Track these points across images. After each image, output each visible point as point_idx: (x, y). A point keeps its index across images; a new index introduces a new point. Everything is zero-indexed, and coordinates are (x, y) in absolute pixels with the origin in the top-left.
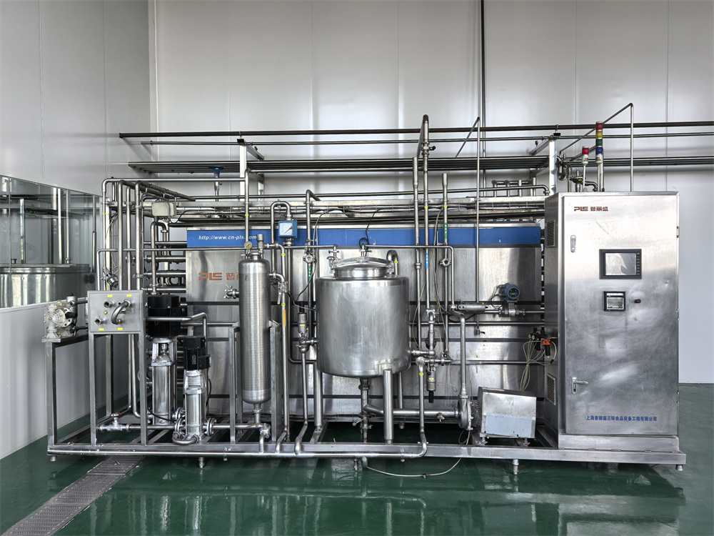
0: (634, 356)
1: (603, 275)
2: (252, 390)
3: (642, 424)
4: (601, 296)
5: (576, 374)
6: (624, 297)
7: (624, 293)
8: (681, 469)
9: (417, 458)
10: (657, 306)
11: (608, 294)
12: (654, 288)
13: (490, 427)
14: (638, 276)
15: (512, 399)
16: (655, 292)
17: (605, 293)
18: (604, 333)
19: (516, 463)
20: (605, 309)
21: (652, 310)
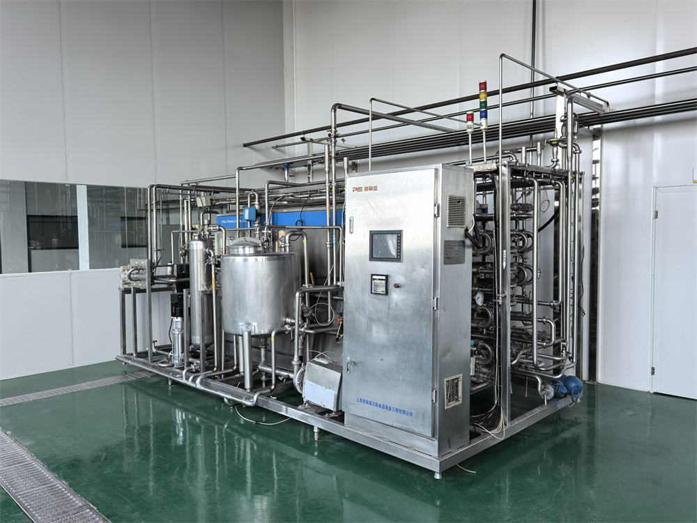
0: (396, 344)
1: (372, 258)
3: (400, 416)
4: (368, 278)
5: (351, 355)
6: (387, 280)
7: (388, 276)
10: (415, 292)
12: (412, 273)
13: (307, 395)
14: (398, 260)
15: (324, 371)
16: (413, 278)
17: (372, 275)
19: (316, 430)
20: (372, 292)
21: (411, 296)
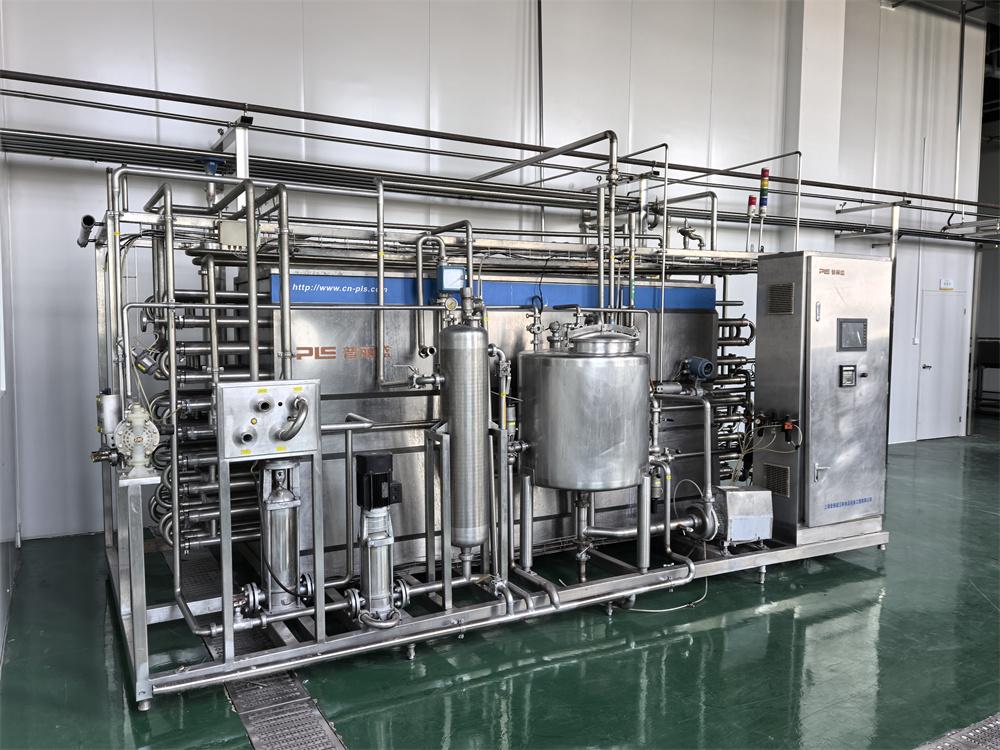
0: (860, 434)
1: (840, 348)
2: (467, 527)
3: (862, 506)
4: (837, 370)
5: (819, 460)
6: (855, 371)
7: (855, 366)
8: (883, 548)
9: (686, 585)
10: (875, 380)
11: (844, 368)
12: (874, 361)
13: (736, 534)
14: (863, 348)
15: (751, 496)
16: (875, 365)
17: (841, 367)
18: (839, 411)
19: (764, 570)
20: (841, 385)
21: (872, 384)
